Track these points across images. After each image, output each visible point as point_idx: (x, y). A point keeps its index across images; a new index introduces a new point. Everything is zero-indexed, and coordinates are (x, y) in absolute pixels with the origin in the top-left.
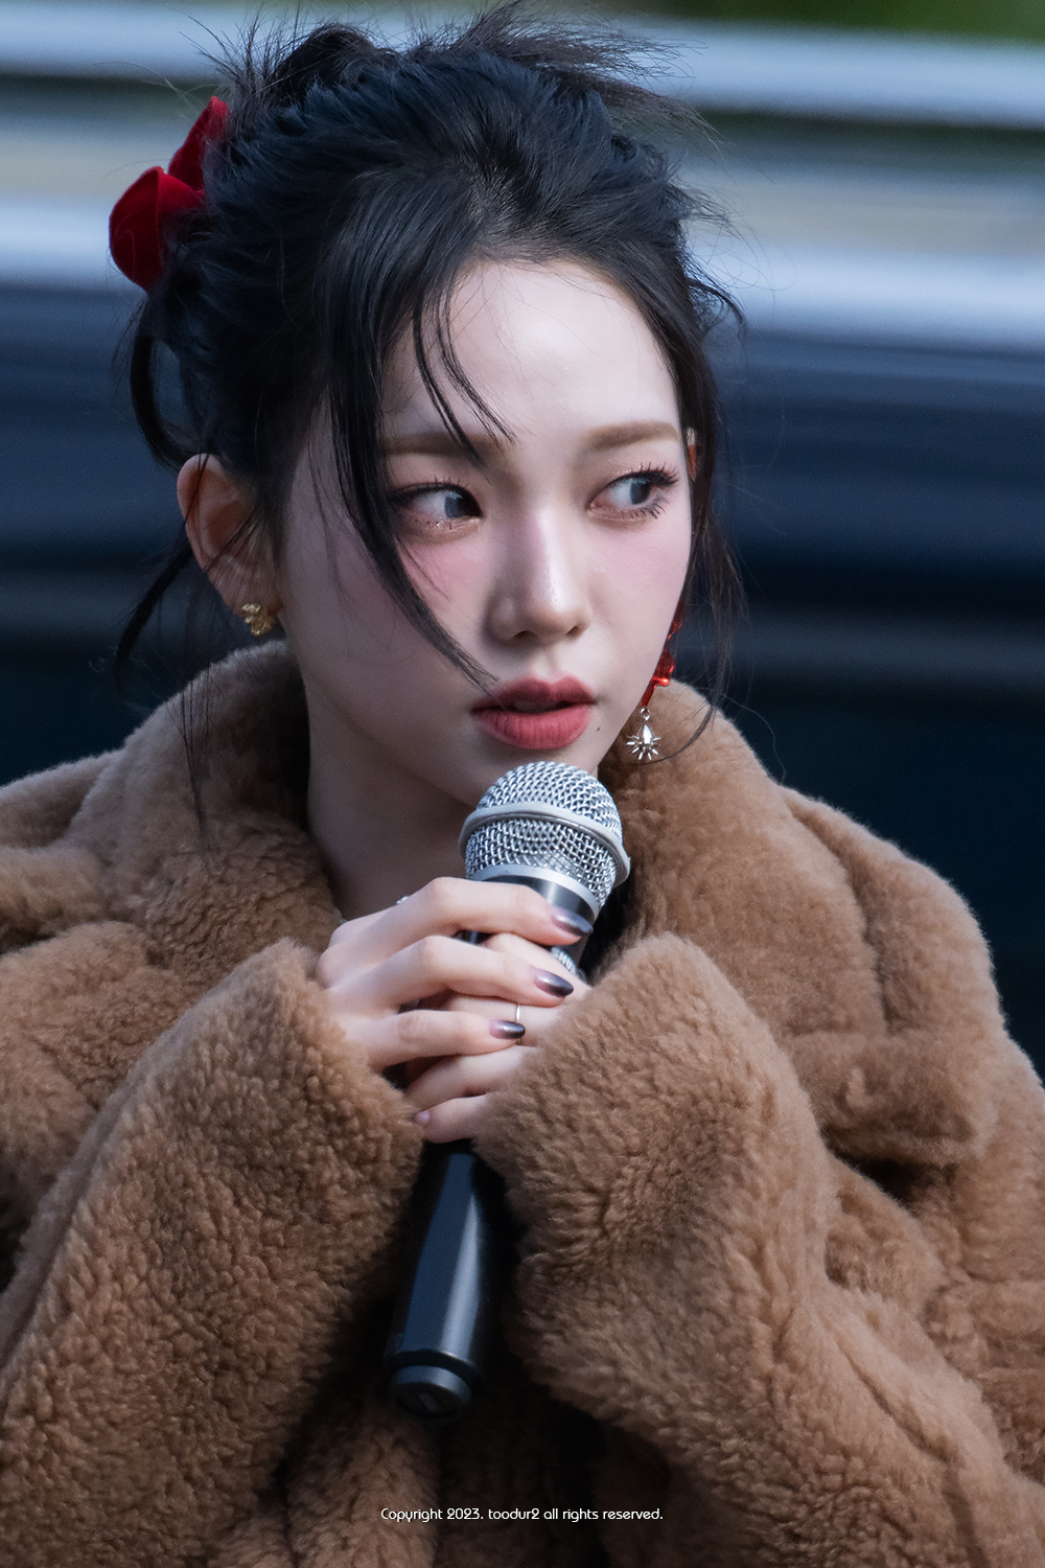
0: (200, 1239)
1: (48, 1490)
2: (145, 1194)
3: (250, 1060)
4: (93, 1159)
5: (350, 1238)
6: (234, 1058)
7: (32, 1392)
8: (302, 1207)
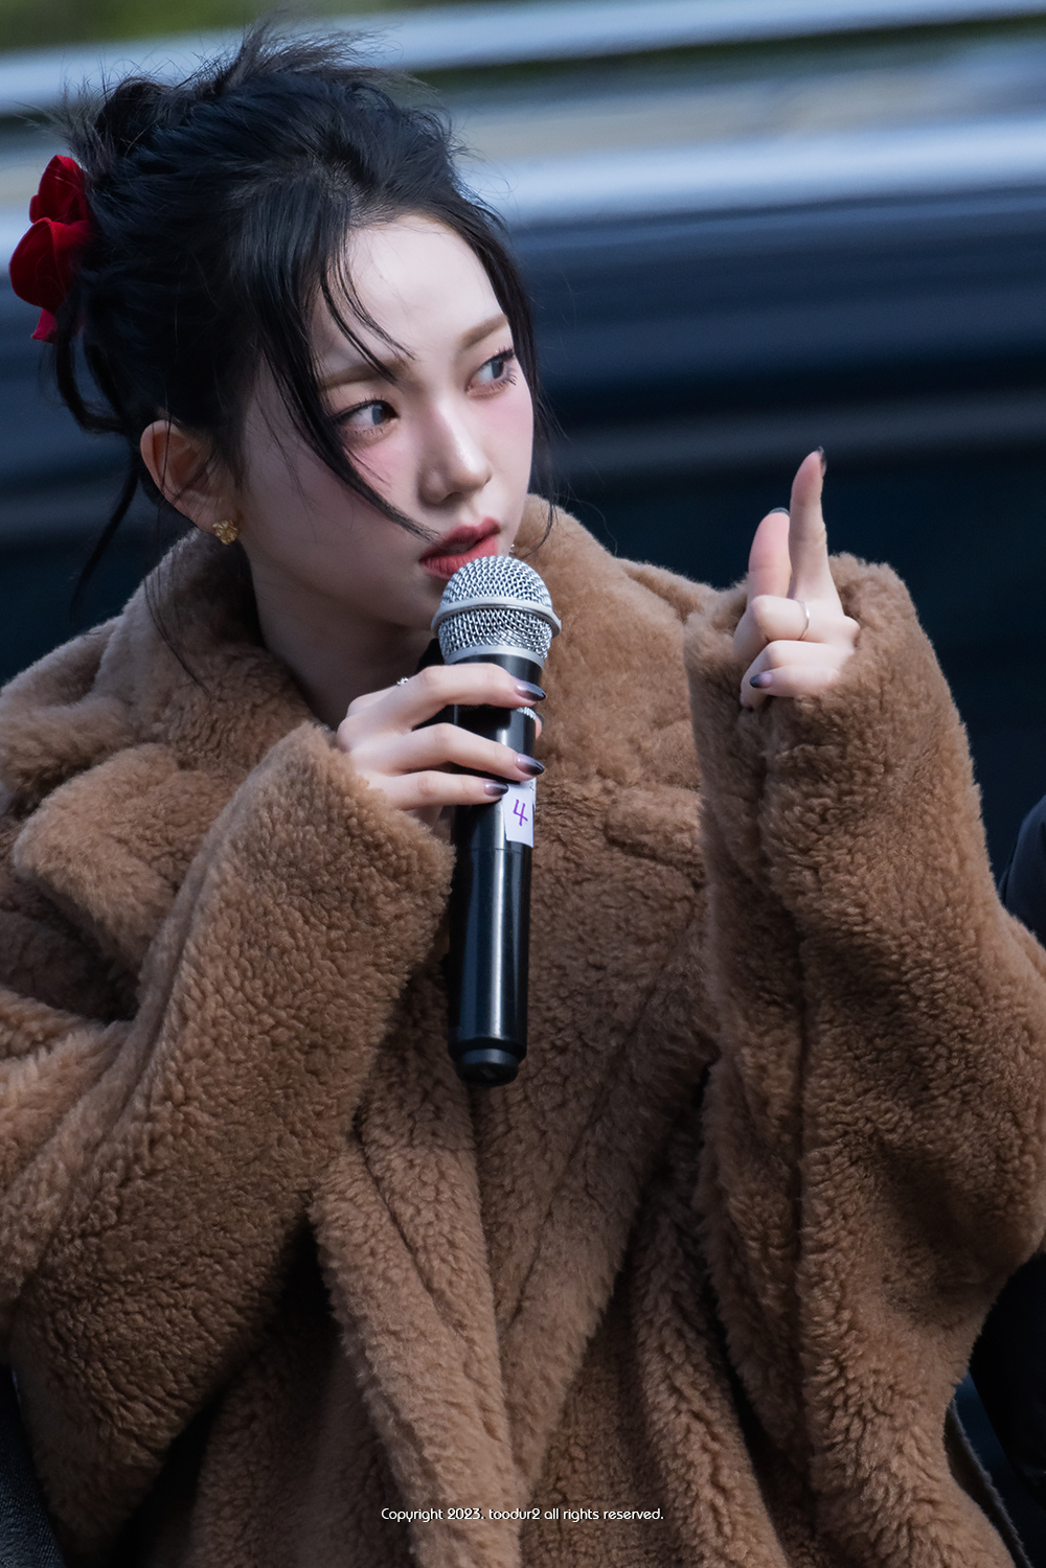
0: (283, 951)
1: (190, 1157)
2: (232, 925)
3: (301, 814)
4: (192, 908)
5: (396, 934)
6: (288, 816)
7: (167, 1084)
8: (357, 915)
